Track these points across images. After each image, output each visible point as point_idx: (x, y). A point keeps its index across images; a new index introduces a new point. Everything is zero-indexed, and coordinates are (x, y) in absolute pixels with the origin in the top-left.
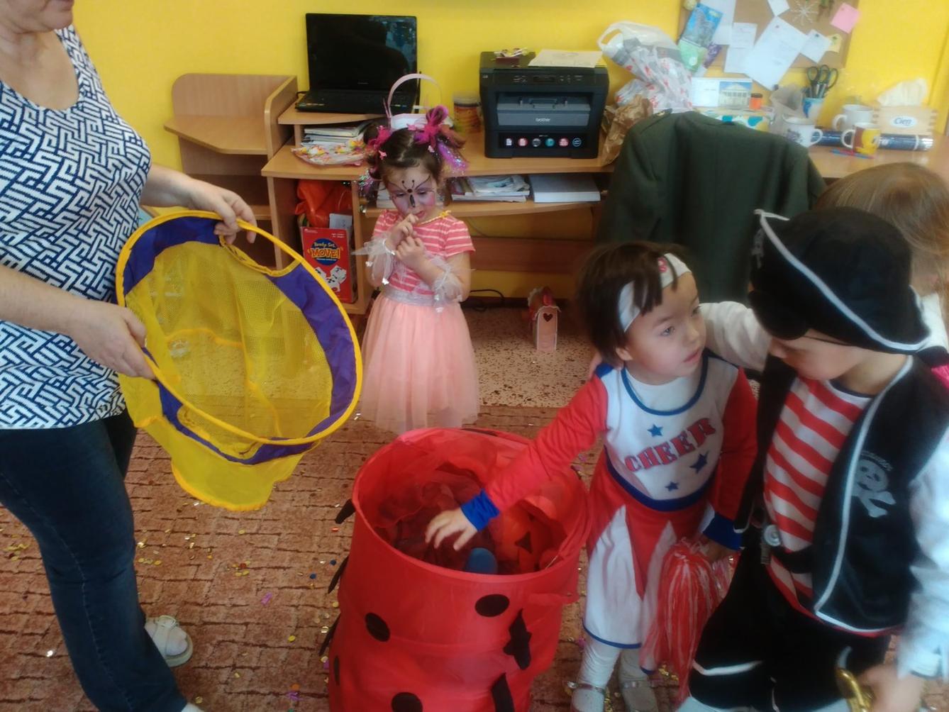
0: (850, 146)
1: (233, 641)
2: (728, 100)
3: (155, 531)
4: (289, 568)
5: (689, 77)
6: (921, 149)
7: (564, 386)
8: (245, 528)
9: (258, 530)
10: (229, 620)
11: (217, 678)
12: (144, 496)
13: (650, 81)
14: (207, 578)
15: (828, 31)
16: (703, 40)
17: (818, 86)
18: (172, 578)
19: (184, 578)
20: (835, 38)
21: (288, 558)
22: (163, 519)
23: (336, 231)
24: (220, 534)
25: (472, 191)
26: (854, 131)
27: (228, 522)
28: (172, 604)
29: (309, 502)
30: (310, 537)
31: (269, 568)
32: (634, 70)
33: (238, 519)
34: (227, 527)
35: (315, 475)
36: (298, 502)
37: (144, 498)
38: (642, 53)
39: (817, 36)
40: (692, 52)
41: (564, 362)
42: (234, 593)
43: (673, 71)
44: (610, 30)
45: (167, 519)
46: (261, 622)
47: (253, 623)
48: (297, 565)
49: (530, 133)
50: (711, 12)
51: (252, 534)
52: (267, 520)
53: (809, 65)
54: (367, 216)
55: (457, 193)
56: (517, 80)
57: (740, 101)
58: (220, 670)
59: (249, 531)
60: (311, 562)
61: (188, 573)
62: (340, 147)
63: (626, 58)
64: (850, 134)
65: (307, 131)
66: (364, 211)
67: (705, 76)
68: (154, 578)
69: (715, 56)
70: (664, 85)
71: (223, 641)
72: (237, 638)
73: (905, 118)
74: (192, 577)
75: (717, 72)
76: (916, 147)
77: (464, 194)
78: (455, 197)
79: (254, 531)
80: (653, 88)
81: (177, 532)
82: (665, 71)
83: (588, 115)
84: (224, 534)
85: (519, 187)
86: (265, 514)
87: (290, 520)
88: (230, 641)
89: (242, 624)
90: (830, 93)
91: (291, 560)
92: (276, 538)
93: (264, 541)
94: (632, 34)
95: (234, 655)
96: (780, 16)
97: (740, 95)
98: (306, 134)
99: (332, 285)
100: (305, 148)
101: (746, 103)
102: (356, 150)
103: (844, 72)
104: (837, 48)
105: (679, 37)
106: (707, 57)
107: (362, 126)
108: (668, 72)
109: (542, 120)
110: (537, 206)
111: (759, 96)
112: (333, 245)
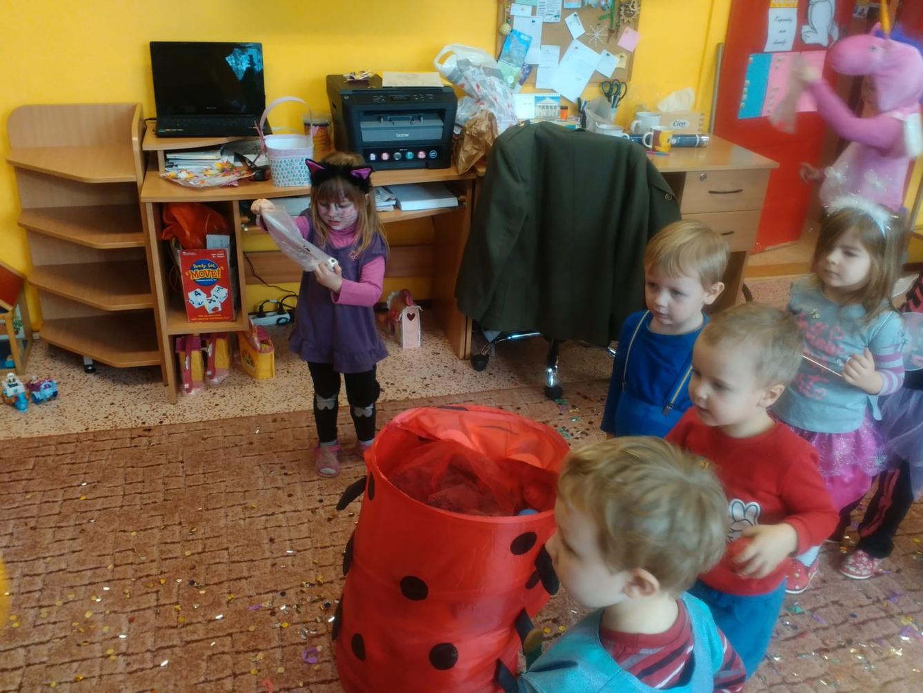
0: (651, 146)
1: (223, 653)
2: (543, 113)
3: (96, 568)
4: (251, 577)
5: (511, 94)
6: (702, 145)
7: (439, 376)
8: (189, 549)
9: (204, 549)
10: (210, 635)
11: (222, 688)
12: (68, 538)
13: (480, 97)
14: (172, 602)
15: (616, 50)
16: (518, 61)
17: (613, 97)
18: (134, 608)
19: (147, 606)
20: (622, 57)
21: (245, 568)
22: (100, 556)
23: (216, 251)
24: (166, 559)
26: (652, 133)
27: (169, 547)
28: (145, 632)
29: (244, 514)
30: (259, 545)
31: (231, 580)
32: (466, 88)
33: (179, 543)
34: (170, 551)
35: (239, 489)
36: (232, 516)
37: (69, 540)
38: (474, 72)
39: (608, 55)
40: (512, 71)
41: (432, 356)
42: (205, 610)
43: (499, 88)
44: (444, 51)
45: (104, 555)
46: (243, 629)
47: (236, 632)
48: (257, 573)
49: (391, 147)
50: (522, 37)
51: (199, 553)
52: (209, 538)
53: (602, 80)
54: (249, 234)
56: (377, 99)
57: (552, 112)
59: (195, 551)
60: (269, 568)
61: (150, 601)
62: (207, 170)
63: (460, 77)
64: (648, 136)
65: (169, 156)
66: (246, 229)
67: (520, 92)
68: (116, 612)
69: (528, 74)
70: (493, 100)
71: (213, 655)
72: (226, 649)
74: (155, 604)
75: (530, 88)
76: (697, 144)
79: (200, 549)
80: (484, 104)
81: (120, 565)
82: (493, 89)
83: (441, 129)
84: (170, 558)
85: (387, 197)
86: (205, 533)
87: (232, 534)
88: (220, 653)
89: (226, 636)
90: (622, 103)
91: (249, 570)
92: (226, 552)
93: (214, 558)
94: (463, 55)
95: (230, 664)
96: (577, 39)
97: (551, 107)
98: (169, 159)
99: (213, 305)
100: (172, 172)
101: (557, 114)
102: (224, 171)
103: (632, 85)
104: (623, 65)
105: (498, 58)
106: (522, 76)
107: (222, 148)
108: (495, 89)
109: (402, 135)
110: (403, 214)
111: (566, 108)
112: (213, 266)
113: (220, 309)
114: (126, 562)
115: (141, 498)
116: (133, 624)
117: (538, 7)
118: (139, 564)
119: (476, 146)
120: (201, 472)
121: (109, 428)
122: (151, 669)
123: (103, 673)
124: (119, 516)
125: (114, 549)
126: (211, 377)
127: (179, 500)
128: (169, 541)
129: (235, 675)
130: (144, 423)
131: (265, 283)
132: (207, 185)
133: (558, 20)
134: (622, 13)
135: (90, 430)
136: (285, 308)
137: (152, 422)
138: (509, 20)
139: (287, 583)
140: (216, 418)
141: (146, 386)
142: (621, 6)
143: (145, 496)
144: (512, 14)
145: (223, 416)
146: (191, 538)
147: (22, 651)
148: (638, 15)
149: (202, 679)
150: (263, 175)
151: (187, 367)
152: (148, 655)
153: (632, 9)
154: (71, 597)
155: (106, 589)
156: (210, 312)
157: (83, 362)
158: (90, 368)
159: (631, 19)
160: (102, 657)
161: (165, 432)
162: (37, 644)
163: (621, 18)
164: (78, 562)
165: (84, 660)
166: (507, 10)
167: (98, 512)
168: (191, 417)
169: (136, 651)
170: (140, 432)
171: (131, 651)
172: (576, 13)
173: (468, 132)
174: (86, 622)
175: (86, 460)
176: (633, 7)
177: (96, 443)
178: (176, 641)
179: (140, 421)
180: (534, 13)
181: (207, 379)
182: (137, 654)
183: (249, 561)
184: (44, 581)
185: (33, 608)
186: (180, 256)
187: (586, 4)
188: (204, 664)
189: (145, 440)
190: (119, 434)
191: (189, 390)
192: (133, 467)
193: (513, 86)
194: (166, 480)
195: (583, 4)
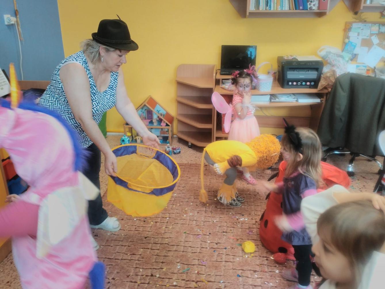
1: (224, 226)
2: (359, 71)
3: (189, 198)
5: (347, 64)
10: (220, 221)
13: (334, 64)
14: (210, 210)
16: (351, 52)
18: (199, 210)
19: (203, 210)
22: (190, 195)
25: (278, 98)
28: (202, 216)
31: (227, 209)
32: (329, 61)
33: (213, 196)
38: (332, 56)
40: (347, 56)
43: (342, 62)
44: (322, 48)
47: (228, 222)
49: (297, 81)
50: (353, 44)
55: (273, 99)
56: (294, 64)
57: (363, 71)
58: (223, 233)
63: (327, 57)
65: (223, 81)
67: (350, 64)
68: (194, 210)
69: (354, 57)
70: (339, 66)
71: (221, 226)
74: (205, 210)
75: (355, 62)
77: (275, 100)
78: (272, 100)
80: (334, 67)
82: (339, 62)
83: (317, 75)
85: (293, 97)
89: (225, 222)
94: (329, 50)
95: (226, 229)
96: (376, 45)
97: (363, 69)
100: (224, 86)
101: (365, 72)
105: (343, 51)
106: (352, 58)
109: (302, 76)
110: (299, 103)
111: (369, 70)
116: (199, 214)
117: (360, 33)
122: (203, 225)
123: (189, 224)
124: (196, 187)
128: (210, 195)
129: (226, 232)
133: (368, 38)
135: (189, 163)
138: (348, 38)
139: (245, 212)
144: (349, 35)
147: (168, 214)
149: (217, 231)
152: (202, 222)
154: (182, 204)
155: (192, 204)
157: (188, 144)
158: (190, 146)
160: (190, 220)
162: (172, 213)
164: (184, 196)
165: (184, 219)
166: (347, 34)
169: (199, 220)
171: (197, 220)
172: (376, 35)
174: (185, 211)
175: (188, 171)
177: (191, 167)
178: (210, 220)
180: (358, 35)
182: (199, 221)
184: (174, 199)
185: (171, 204)
188: (218, 228)
190: (197, 165)
193: (348, 61)
194: (210, 179)
195: (379, 31)
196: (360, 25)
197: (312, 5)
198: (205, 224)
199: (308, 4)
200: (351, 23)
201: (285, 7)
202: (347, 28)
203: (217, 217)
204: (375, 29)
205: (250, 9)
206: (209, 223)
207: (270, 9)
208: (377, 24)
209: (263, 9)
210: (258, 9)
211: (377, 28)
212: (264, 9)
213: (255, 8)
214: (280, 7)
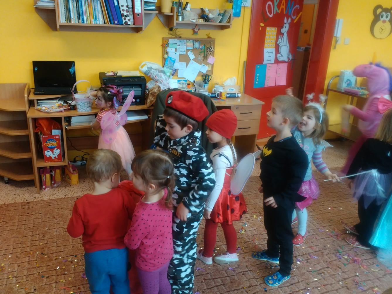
0: (219, 97)
1: (53, 276)
2: (181, 86)
3: (6, 250)
4: (64, 251)
5: (169, 79)
6: (238, 97)
8: (42, 243)
10: (48, 270)
13: (157, 80)
14: (34, 260)
15: (207, 64)
16: (171, 67)
17: (206, 80)
18: (20, 262)
19: (25, 261)
20: (209, 66)
21: (62, 248)
22: (8, 245)
23: (56, 136)
24: (33, 246)
26: (219, 93)
28: (24, 270)
29: (63, 231)
30: (68, 241)
31: (56, 252)
32: (151, 77)
33: (38, 240)
34: (35, 243)
35: (62, 222)
36: (59, 231)
38: (154, 71)
39: (204, 65)
40: (168, 72)
42: (47, 262)
43: (164, 77)
44: (143, 63)
45: (10, 245)
46: (61, 268)
48: (67, 250)
50: (172, 59)
51: (45, 244)
52: (49, 239)
53: (202, 74)
54: (68, 129)
56: (116, 81)
57: (184, 86)
58: (51, 284)
59: (44, 243)
60: (72, 248)
61: (26, 260)
62: (53, 106)
63: (149, 73)
64: (218, 94)
65: (39, 102)
66: (67, 127)
67: (172, 79)
68: (13, 264)
69: (175, 72)
70: (161, 81)
71: (49, 276)
72: (53, 274)
73: (232, 89)
74: (28, 260)
75: (176, 77)
76: (236, 97)
79: (46, 243)
80: (158, 83)
81: (16, 248)
82: (161, 77)
83: (141, 91)
84: (35, 246)
86: (48, 237)
87: (58, 237)
88: (51, 276)
89: (54, 270)
90: (210, 82)
91: (64, 249)
92: (55, 243)
93: (51, 245)
94: (150, 65)
95: (55, 279)
96: (192, 60)
97: (184, 84)
98: (38, 103)
99: (54, 156)
101: (186, 87)
102: (59, 107)
103: (213, 76)
104: (210, 69)
105: (163, 67)
106: (173, 73)
107: (59, 99)
108: (162, 77)
109: (126, 93)
111: (190, 84)
112: (54, 141)
113: (57, 157)
114: (17, 247)
115: (24, 226)
116: (20, 268)
117: (177, 49)
118: (23, 248)
119: (153, 97)
120: (48, 217)
121: (13, 203)
122: (25, 281)
123: (7, 283)
124: (16, 232)
125: (13, 243)
126: (54, 184)
127: (39, 226)
128: (34, 240)
129: (56, 282)
130: (27, 201)
131: (76, 149)
132: (52, 111)
133: (185, 53)
134: (208, 51)
135: (6, 204)
136: (84, 159)
137: (29, 200)
138: (167, 53)
139: (78, 252)
140: (55, 198)
141: (28, 188)
142: (207, 48)
143: (26, 225)
144: (168, 51)
145: (58, 197)
146: (43, 239)
148: (214, 51)
149: (44, 284)
150: (74, 108)
151: (44, 180)
152: (25, 277)
153: (211, 49)
155: (10, 256)
156: (53, 158)
157: (4, 180)
158: (7, 182)
159: (211, 53)
160: (7, 278)
161: (35, 204)
163: (208, 52)
166: (166, 50)
167: (8, 231)
168: (45, 198)
169: (20, 276)
170: (25, 204)
171: (18, 276)
172: (191, 51)
173: (150, 92)
175: (4, 214)
176: (212, 48)
177: (8, 208)
178: (35, 272)
179: (25, 200)
180: (176, 50)
181: (52, 185)
182: (20, 277)
183: (64, 246)
186: (42, 137)
187: (194, 48)
188: (45, 279)
189: (27, 207)
190: (17, 205)
191: (45, 189)
192: (22, 216)
193: (169, 77)
194: (34, 220)
195: (193, 47)
196: (176, 41)
197: (127, 20)
198: (28, 278)
199: (123, 18)
200: (168, 39)
201: (99, 20)
202: (165, 45)
203: (44, 266)
204: (190, 44)
205: (60, 22)
206: (34, 276)
207: (83, 23)
208: (191, 41)
209: (75, 22)
210: (69, 22)
211: (192, 44)
212: (77, 22)
213: (66, 21)
214: (94, 20)
